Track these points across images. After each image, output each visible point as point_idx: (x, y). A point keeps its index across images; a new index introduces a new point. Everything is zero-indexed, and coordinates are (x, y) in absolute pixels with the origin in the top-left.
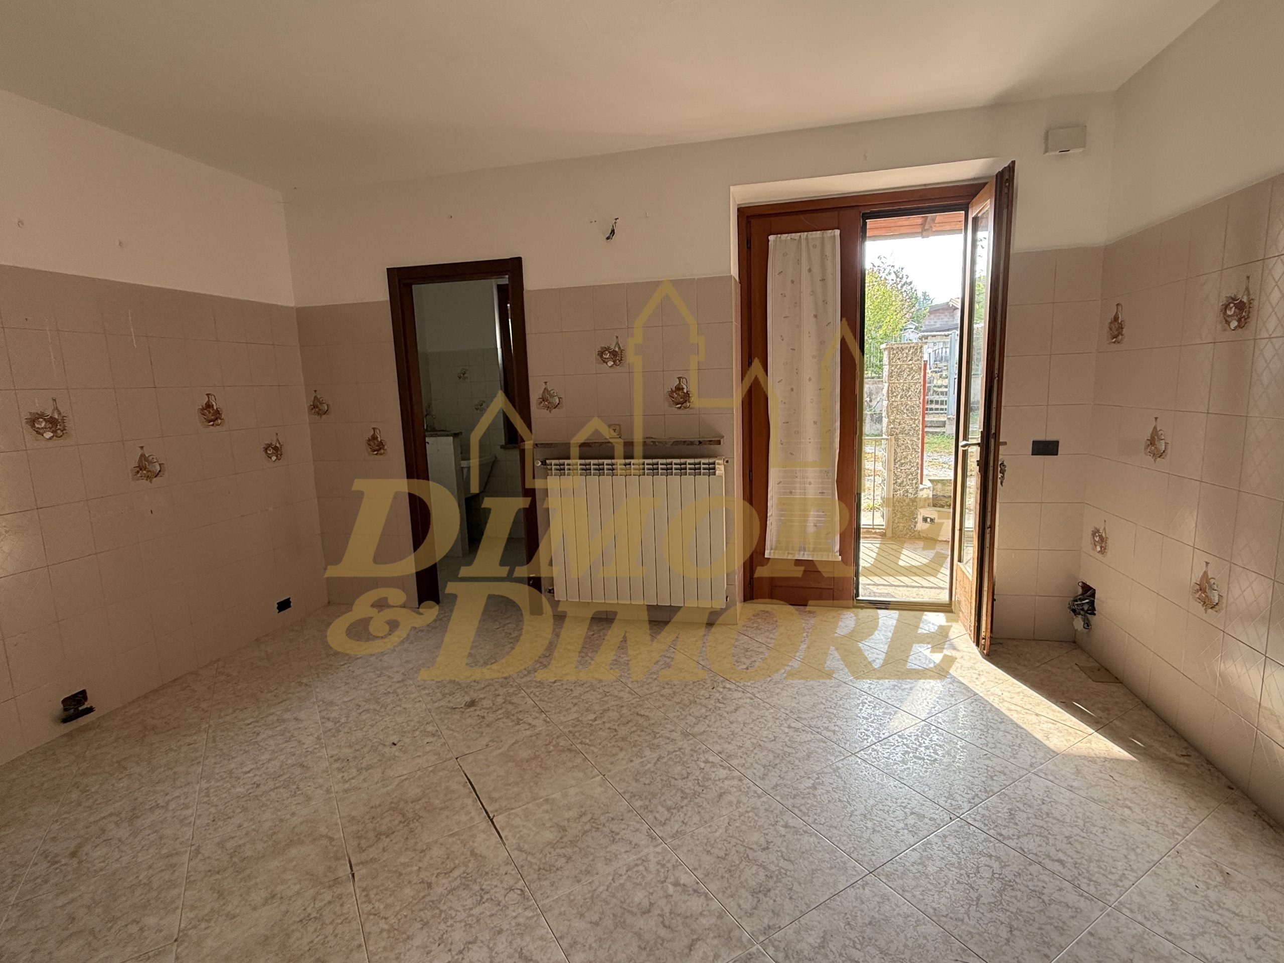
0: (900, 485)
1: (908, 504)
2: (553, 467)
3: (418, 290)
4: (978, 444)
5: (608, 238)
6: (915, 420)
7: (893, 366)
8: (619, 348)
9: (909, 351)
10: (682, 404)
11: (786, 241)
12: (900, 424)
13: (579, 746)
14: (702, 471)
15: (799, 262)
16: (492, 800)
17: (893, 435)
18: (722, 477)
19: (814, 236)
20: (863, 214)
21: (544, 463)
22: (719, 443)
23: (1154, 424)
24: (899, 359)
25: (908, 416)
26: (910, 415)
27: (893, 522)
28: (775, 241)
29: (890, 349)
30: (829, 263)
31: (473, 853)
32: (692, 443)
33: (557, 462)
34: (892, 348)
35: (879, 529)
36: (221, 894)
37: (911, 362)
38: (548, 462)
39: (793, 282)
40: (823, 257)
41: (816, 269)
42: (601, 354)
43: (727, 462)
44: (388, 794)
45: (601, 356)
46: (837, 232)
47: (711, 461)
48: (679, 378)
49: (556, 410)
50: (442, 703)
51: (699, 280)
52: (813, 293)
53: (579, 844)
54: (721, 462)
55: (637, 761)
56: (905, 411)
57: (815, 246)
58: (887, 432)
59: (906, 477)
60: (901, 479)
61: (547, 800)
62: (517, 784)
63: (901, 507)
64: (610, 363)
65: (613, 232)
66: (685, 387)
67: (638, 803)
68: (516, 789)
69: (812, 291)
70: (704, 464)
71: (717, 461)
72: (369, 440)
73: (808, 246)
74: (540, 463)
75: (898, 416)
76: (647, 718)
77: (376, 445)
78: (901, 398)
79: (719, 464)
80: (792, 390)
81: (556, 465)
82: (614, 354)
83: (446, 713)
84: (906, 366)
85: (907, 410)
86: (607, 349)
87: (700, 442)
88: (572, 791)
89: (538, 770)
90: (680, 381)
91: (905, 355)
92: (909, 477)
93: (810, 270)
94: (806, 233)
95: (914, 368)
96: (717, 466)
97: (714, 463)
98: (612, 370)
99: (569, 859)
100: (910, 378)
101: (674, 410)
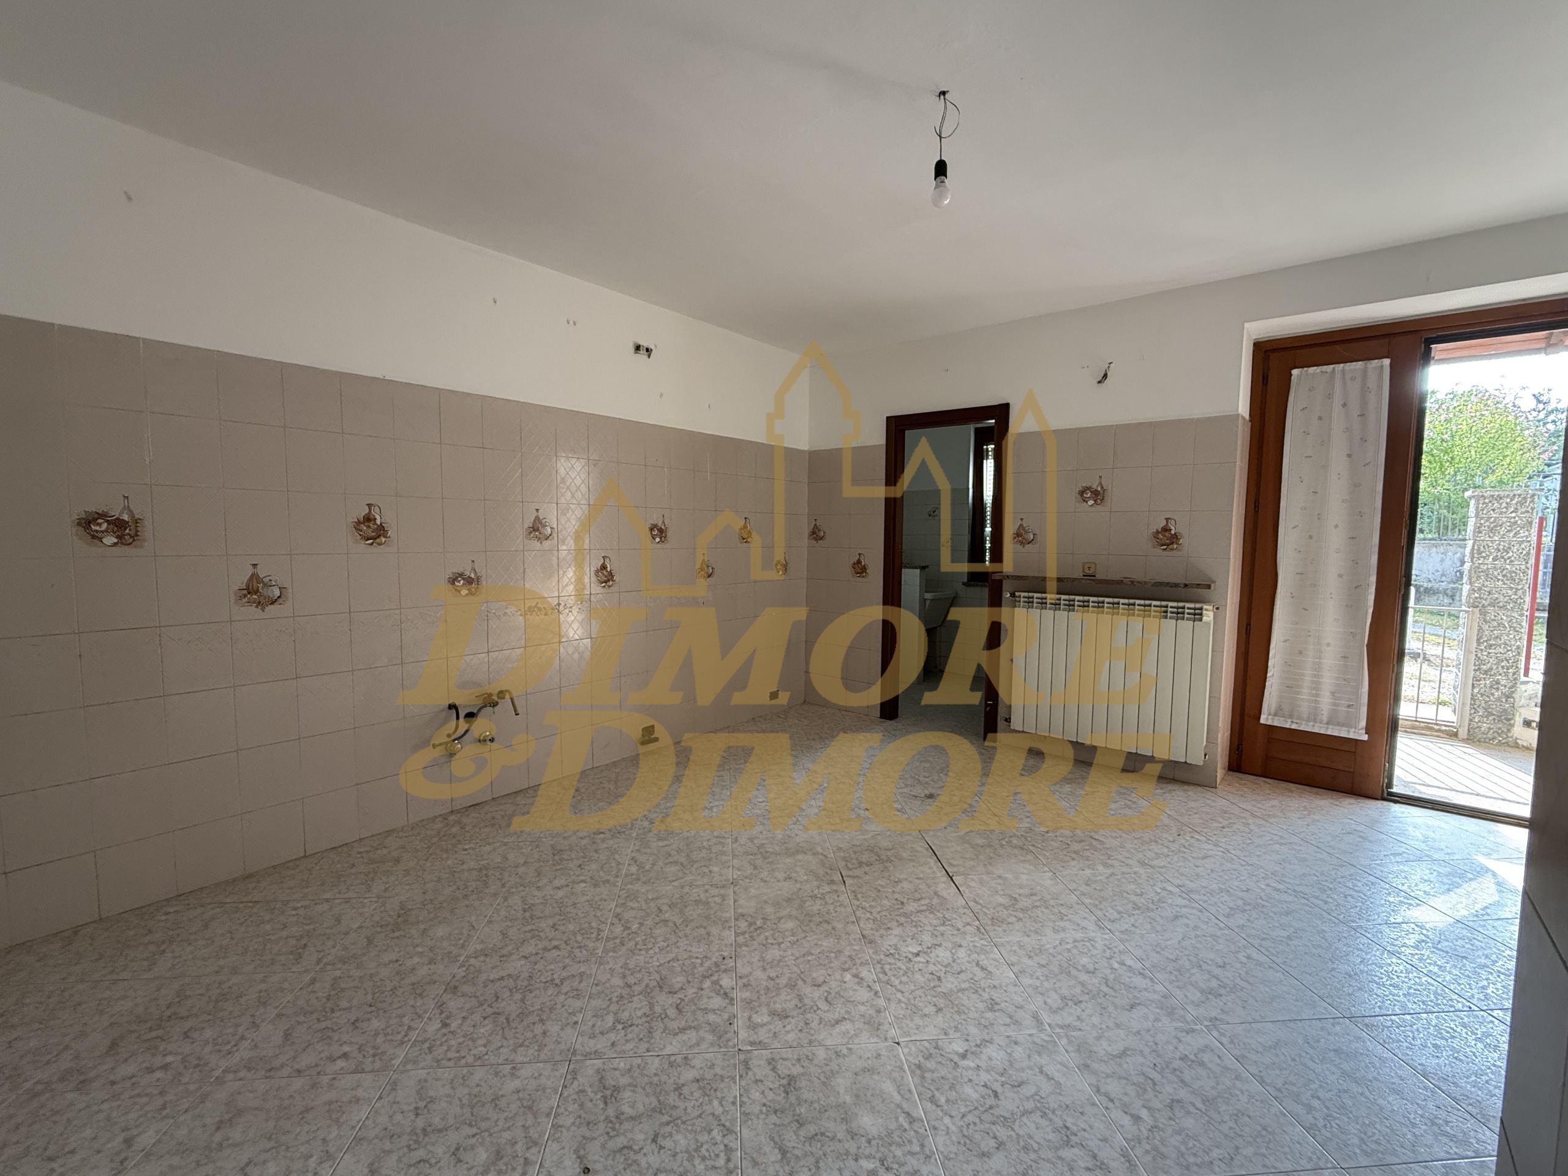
0: (1486, 672)
1: (1499, 699)
2: (1022, 600)
3: (909, 434)
5: (1099, 382)
6: (1517, 589)
7: (1482, 518)
8: (1102, 487)
9: (1511, 500)
10: (1168, 545)
11: (1314, 374)
12: (1490, 593)
13: (1031, 848)
14: (1186, 616)
15: (1330, 396)
16: (951, 865)
17: (1477, 607)
18: (1209, 624)
19: (1352, 367)
20: (1426, 339)
21: (1013, 595)
22: (1209, 587)
24: (1494, 510)
25: (1504, 584)
26: (1508, 582)
27: (1471, 720)
28: (1299, 377)
29: (1478, 498)
30: (1372, 398)
31: (936, 893)
32: (1176, 585)
33: (1026, 594)
34: (1483, 496)
35: (1446, 726)
36: (755, 868)
37: (1513, 515)
38: (1017, 594)
39: (1320, 418)
40: (1364, 390)
41: (1354, 404)
42: (1082, 493)
43: (1217, 609)
44: (865, 840)
45: (1082, 496)
46: (1387, 362)
47: (1198, 606)
48: (1167, 519)
49: (1030, 545)
50: (905, 790)
51: (1198, 419)
52: (1347, 430)
53: (1029, 912)
54: (1210, 607)
55: (1088, 872)
56: (1500, 577)
57: (1353, 379)
58: (1468, 603)
59: (1497, 664)
60: (1489, 665)
61: (1000, 877)
62: (972, 859)
63: (1486, 702)
64: (1091, 502)
65: (1105, 376)
66: (1173, 528)
67: (1087, 901)
68: (972, 863)
69: (1347, 428)
70: (1189, 608)
71: (1205, 607)
72: (854, 564)
73: (1344, 379)
74: (1009, 595)
75: (1486, 583)
76: (1102, 843)
77: (860, 569)
78: (1494, 559)
79: (1206, 610)
80: (1311, 537)
81: (1024, 597)
82: (1096, 493)
83: (908, 798)
84: (1504, 520)
85: (1504, 576)
86: (1089, 488)
87: (1186, 585)
88: (1024, 877)
89: (992, 855)
90: (1167, 522)
91: (1504, 505)
92: (1503, 664)
93: (1345, 405)
94: (1342, 365)
95: (1519, 522)
96: (1204, 612)
97: (1201, 609)
98: (1092, 509)
99: (1020, 920)
100: (1511, 535)
101: (1159, 551)
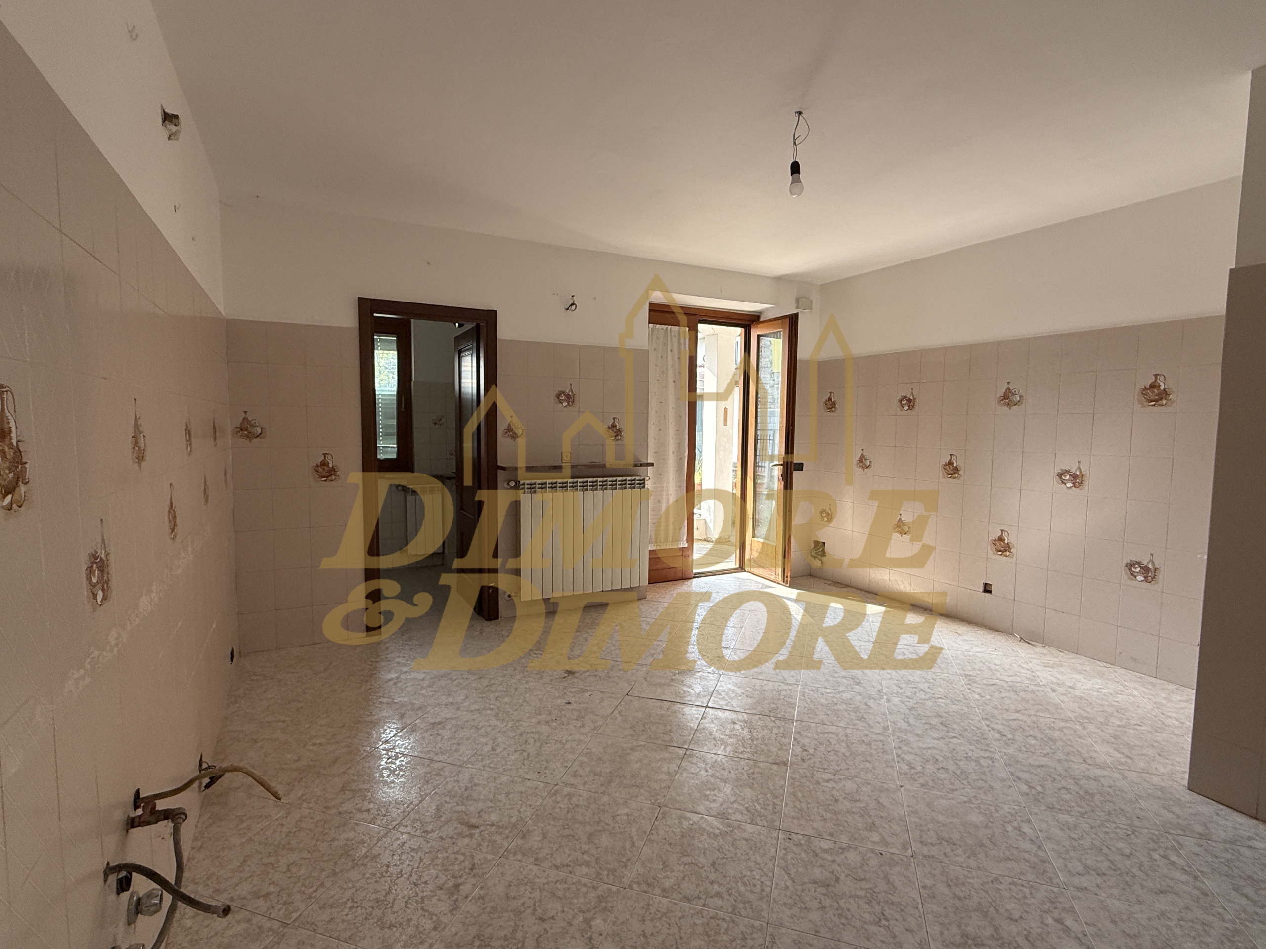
4: (782, 465)
5: (567, 309)
8: (572, 392)
10: (615, 437)
11: (658, 329)
15: (665, 344)
19: (674, 329)
20: (697, 320)
23: (861, 452)
28: (652, 328)
39: (662, 357)
40: (679, 344)
41: (675, 351)
42: (558, 396)
45: (558, 398)
46: (688, 328)
48: (613, 418)
52: (673, 366)
57: (675, 336)
64: (565, 404)
65: (573, 305)
66: (617, 424)
72: (317, 466)
73: (671, 335)
77: (327, 472)
82: (568, 397)
86: (563, 393)
90: (614, 420)
93: (671, 351)
94: (670, 326)
98: (566, 409)
